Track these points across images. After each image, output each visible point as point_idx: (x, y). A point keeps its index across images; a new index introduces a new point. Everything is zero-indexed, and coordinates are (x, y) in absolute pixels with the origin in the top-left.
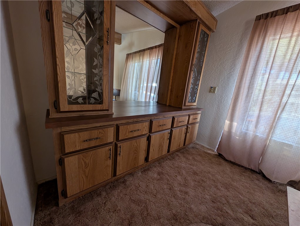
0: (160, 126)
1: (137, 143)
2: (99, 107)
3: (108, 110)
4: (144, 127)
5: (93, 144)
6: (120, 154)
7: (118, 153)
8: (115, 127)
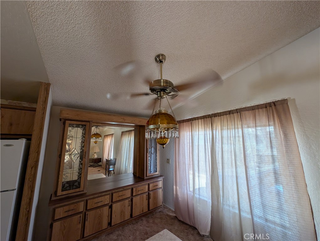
0: (120, 196)
1: (101, 211)
2: (78, 190)
3: (83, 191)
4: (106, 199)
5: (70, 213)
6: (87, 220)
7: (86, 219)
8: (85, 201)
